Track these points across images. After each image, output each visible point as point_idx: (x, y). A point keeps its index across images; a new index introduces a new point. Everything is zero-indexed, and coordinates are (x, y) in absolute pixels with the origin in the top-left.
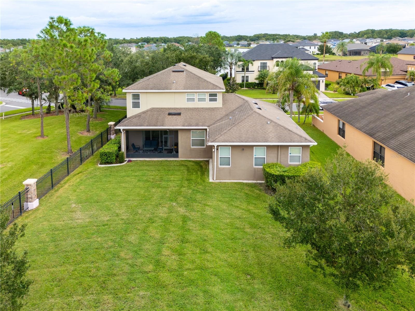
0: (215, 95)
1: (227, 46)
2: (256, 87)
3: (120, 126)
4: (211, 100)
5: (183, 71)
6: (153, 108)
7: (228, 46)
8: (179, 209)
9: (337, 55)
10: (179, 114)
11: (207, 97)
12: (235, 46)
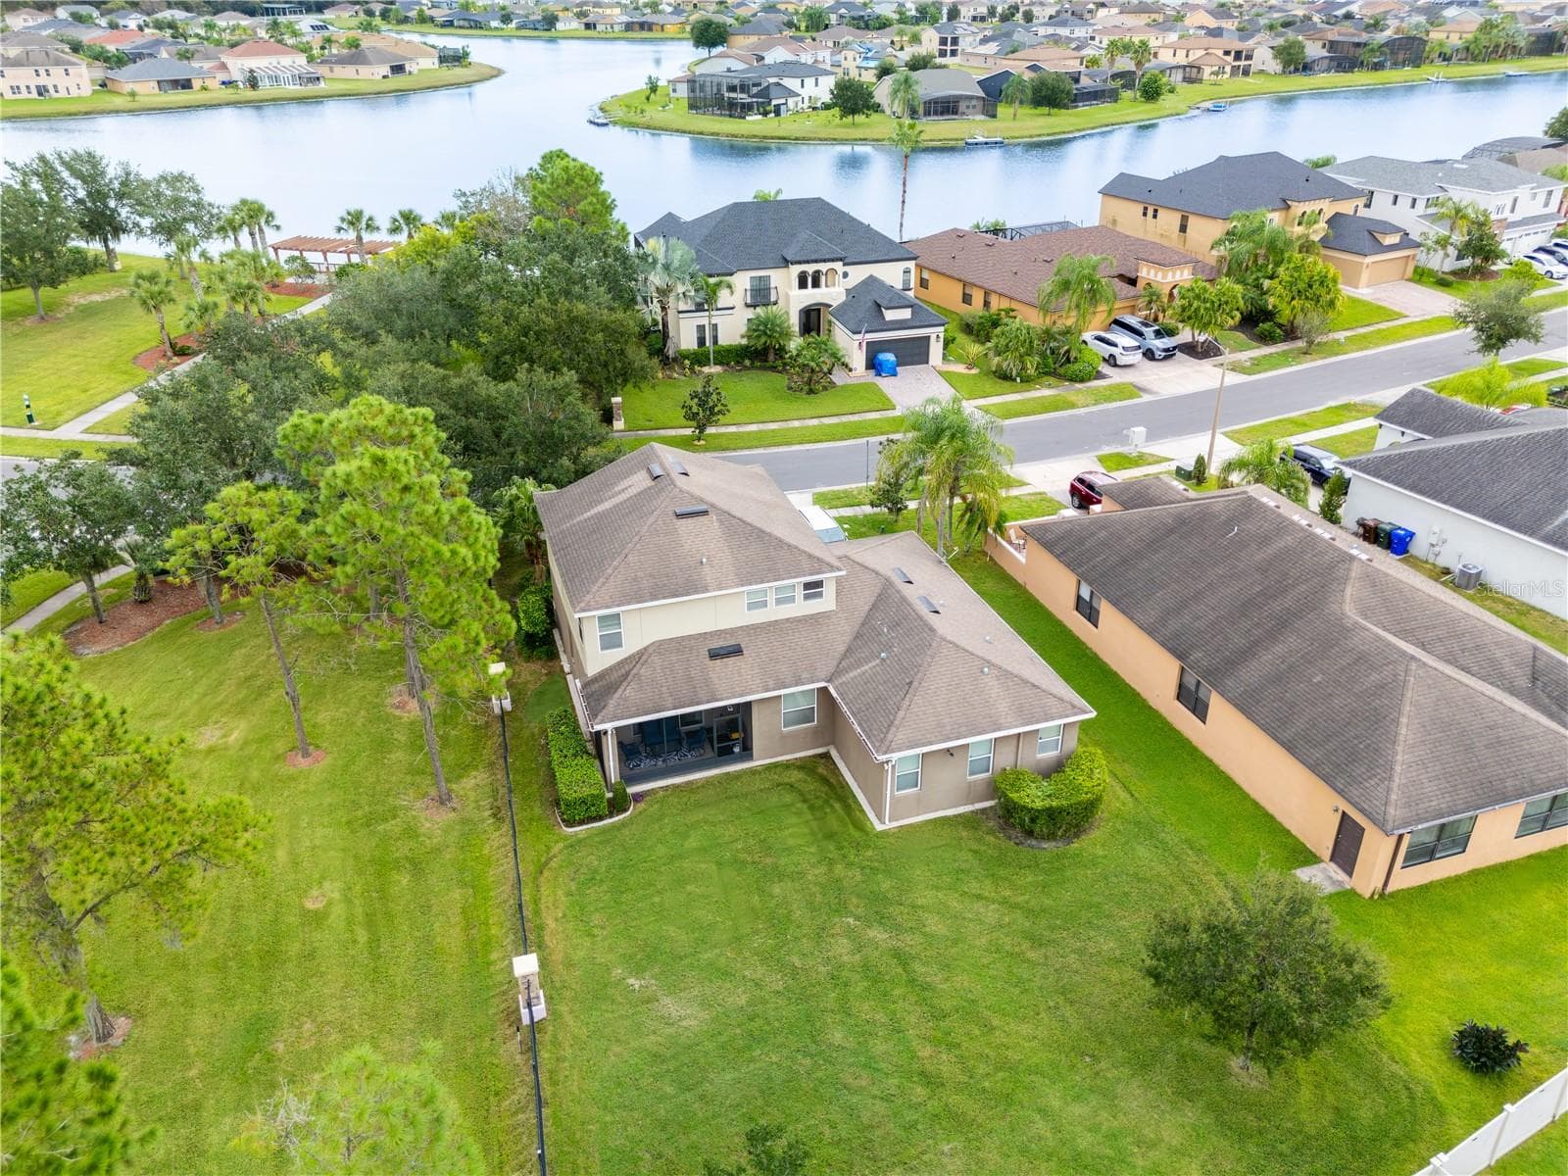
0: (819, 584)
1: (462, 23)
2: (747, 362)
3: (602, 722)
4: (807, 597)
5: (705, 513)
6: (661, 643)
7: (466, 24)
8: (871, 933)
9: (888, 111)
10: (737, 651)
11: (800, 592)
12: (494, 24)
